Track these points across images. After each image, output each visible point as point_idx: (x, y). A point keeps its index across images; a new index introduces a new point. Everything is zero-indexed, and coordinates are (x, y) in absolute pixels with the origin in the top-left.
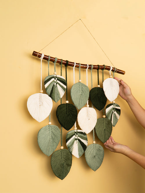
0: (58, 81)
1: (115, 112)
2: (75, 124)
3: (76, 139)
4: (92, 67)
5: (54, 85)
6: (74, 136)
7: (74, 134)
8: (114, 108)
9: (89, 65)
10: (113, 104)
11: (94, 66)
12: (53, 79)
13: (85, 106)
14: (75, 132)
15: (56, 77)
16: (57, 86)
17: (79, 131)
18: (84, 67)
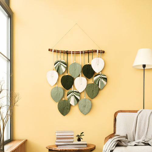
0: (62, 63)
1: (102, 80)
2: (73, 86)
3: (73, 95)
4: (83, 52)
5: (59, 65)
6: (72, 93)
7: (72, 92)
8: (100, 77)
9: (81, 51)
10: (100, 74)
11: (85, 51)
12: (59, 62)
13: (79, 76)
14: (72, 91)
15: (61, 61)
16: (61, 66)
17: (74, 90)
18: (78, 53)
